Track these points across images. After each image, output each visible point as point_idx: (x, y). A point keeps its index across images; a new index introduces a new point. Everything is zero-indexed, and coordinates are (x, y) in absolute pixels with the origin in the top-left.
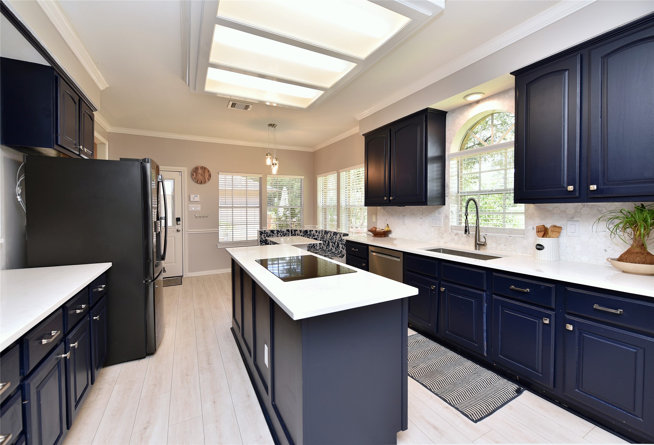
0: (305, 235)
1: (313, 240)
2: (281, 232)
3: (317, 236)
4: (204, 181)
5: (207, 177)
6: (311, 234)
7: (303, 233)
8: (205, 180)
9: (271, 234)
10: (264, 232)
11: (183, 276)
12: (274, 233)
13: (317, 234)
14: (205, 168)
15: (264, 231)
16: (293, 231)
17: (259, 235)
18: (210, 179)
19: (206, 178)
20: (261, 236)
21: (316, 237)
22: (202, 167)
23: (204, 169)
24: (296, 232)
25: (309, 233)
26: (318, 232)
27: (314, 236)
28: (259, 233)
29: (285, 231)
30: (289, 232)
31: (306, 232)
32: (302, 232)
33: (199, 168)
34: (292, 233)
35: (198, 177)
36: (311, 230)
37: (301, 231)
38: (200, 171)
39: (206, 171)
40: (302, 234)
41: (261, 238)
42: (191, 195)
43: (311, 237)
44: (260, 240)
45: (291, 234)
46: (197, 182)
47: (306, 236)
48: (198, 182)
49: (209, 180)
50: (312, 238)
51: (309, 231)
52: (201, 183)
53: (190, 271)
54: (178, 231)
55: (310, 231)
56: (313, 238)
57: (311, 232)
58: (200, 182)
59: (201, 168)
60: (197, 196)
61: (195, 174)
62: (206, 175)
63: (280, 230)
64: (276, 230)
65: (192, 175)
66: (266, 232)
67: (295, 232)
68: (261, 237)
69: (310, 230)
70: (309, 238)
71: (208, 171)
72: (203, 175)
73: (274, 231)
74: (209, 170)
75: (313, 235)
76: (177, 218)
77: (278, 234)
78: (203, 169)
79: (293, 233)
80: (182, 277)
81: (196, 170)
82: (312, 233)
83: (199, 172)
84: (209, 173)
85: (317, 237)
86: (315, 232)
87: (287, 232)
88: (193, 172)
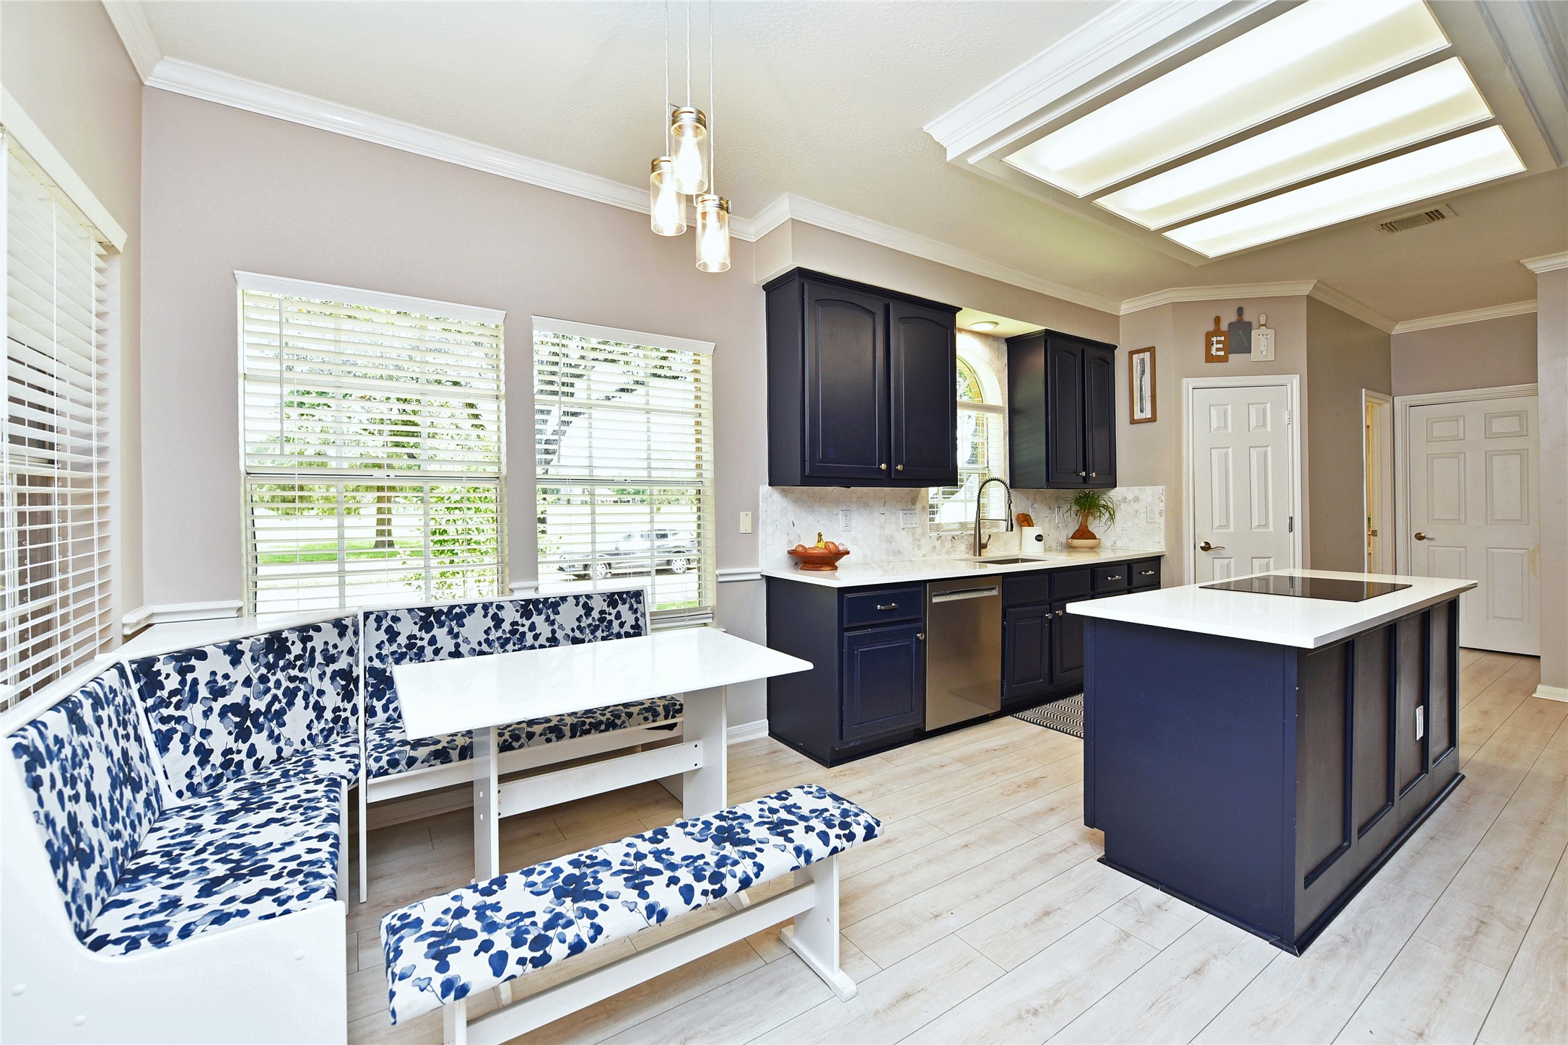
0: (271, 667)
3: (351, 652)
6: (313, 649)
7: (254, 660)
13: (348, 640)
16: (164, 668)
21: (343, 662)
24: (193, 669)
25: (296, 649)
26: (350, 630)
27: (330, 659)
30: (130, 686)
31: (275, 644)
32: (247, 657)
34: (152, 686)
36: (307, 627)
37: (232, 650)
40: (244, 669)
43: (313, 673)
51: (292, 636)
55: (305, 632)
56: (330, 670)
57: (311, 638)
67: (185, 671)
69: (299, 629)
82: (317, 641)
85: (350, 660)
86: (332, 636)
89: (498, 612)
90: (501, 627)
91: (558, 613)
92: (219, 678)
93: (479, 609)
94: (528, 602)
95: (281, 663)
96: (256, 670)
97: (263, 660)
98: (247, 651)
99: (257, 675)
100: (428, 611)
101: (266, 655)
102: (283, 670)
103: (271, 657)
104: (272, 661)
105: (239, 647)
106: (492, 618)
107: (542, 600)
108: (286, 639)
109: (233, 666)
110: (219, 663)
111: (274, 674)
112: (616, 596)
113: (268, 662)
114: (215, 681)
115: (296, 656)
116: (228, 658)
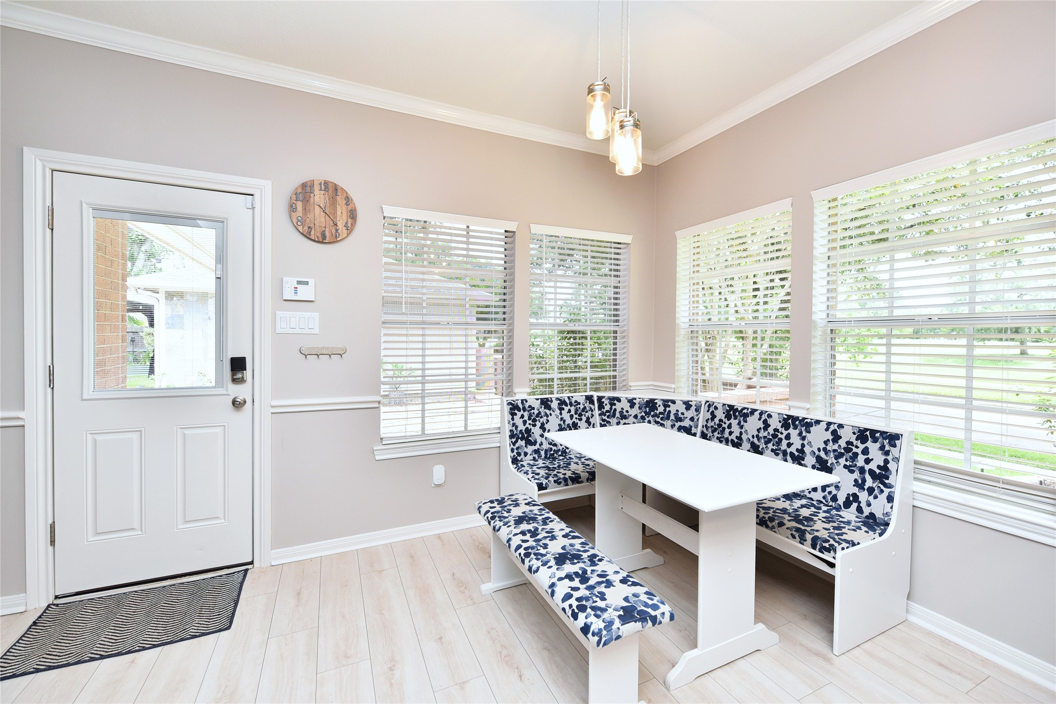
0: (647, 413)
1: (675, 432)
2: (571, 405)
3: (692, 419)
4: (333, 231)
5: (342, 218)
6: (669, 412)
7: (640, 408)
8: (337, 230)
9: (542, 410)
10: (521, 406)
11: (252, 563)
12: (549, 408)
13: (691, 413)
14: (336, 190)
15: (522, 401)
16: (606, 401)
17: (508, 417)
18: (353, 225)
19: (340, 225)
20: (513, 419)
21: (686, 423)
22: (326, 183)
23: (332, 190)
24: (615, 404)
25: (661, 409)
26: (693, 408)
27: (679, 419)
28: (507, 409)
29: (582, 400)
30: (593, 404)
31: (651, 404)
32: (637, 406)
33: (316, 187)
34: (601, 407)
35: (311, 216)
36: (668, 401)
37: (631, 402)
38: (319, 197)
39: (340, 199)
40: (635, 411)
41: (514, 425)
42: (285, 279)
43: (668, 423)
44: (511, 431)
45: (600, 409)
46: (307, 236)
47: (650, 418)
48: (313, 232)
49: (350, 229)
50: (673, 426)
51: (659, 403)
52: (322, 240)
53: (279, 542)
54: (237, 404)
55: (666, 403)
56: (678, 424)
57: (669, 406)
58: (320, 235)
59: (323, 188)
60: (307, 283)
61: (299, 205)
62: (339, 213)
63: (569, 398)
64: (557, 399)
65: (292, 208)
66: (527, 405)
67: (612, 404)
68: (512, 422)
69: (664, 400)
70: (662, 425)
71: (348, 200)
72: (330, 213)
73: (552, 401)
74: (352, 194)
75: (676, 415)
76: (232, 359)
77: (561, 409)
78: (330, 191)
79: (607, 408)
80: (246, 571)
81: (305, 191)
82: (673, 409)
83: (317, 199)
84: (350, 208)
85: (691, 423)
86: (682, 408)
87: (587, 405)
88: (294, 197)
89: (768, 419)
90: (767, 430)
91: (809, 432)
92: (624, 411)
93: (757, 414)
94: (789, 417)
95: (652, 413)
96: (640, 413)
97: (644, 409)
98: (637, 403)
99: (640, 415)
100: (731, 407)
101: (645, 408)
102: (653, 416)
103: (647, 409)
104: (648, 411)
105: (634, 401)
106: (763, 422)
107: (800, 418)
108: (656, 403)
109: (631, 408)
110: (626, 405)
111: (648, 417)
112: (868, 433)
113: (646, 411)
114: (623, 412)
115: (660, 412)
116: (629, 404)
